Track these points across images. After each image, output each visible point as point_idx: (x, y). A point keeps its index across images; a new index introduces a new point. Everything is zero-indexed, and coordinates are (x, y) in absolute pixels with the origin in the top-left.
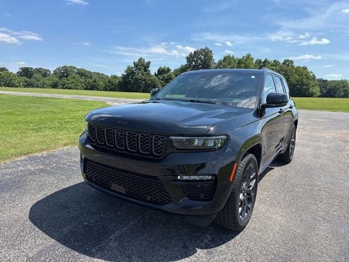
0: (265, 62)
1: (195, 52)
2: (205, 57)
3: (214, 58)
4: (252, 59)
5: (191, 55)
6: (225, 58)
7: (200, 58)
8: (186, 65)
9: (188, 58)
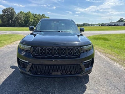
0: (36, 15)
1: (6, 9)
2: (11, 11)
3: (15, 12)
4: (31, 13)
5: (4, 10)
6: (20, 12)
7: (9, 12)
8: (3, 14)
9: (3, 11)
